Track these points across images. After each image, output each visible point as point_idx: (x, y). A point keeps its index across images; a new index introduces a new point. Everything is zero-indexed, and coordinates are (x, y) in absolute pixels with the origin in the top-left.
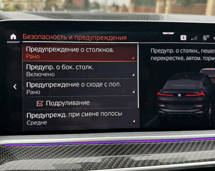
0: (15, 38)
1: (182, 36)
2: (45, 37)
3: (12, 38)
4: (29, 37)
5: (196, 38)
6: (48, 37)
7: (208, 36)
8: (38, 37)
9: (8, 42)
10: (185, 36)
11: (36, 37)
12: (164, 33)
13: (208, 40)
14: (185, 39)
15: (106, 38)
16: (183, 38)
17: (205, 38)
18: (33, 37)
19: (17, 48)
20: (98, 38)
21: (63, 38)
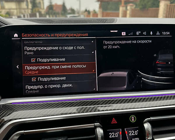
0: (17, 36)
1: (123, 33)
2: (36, 35)
3: (15, 36)
4: (26, 35)
5: (132, 34)
6: (38, 35)
7: (140, 32)
8: (32, 35)
9: (12, 39)
10: (125, 33)
11: (30, 35)
12: (111, 31)
13: (140, 35)
14: (125, 35)
15: (75, 35)
16: (124, 34)
17: (138, 33)
18: (29, 35)
19: (18, 42)
20: (70, 35)
21: (48, 36)
